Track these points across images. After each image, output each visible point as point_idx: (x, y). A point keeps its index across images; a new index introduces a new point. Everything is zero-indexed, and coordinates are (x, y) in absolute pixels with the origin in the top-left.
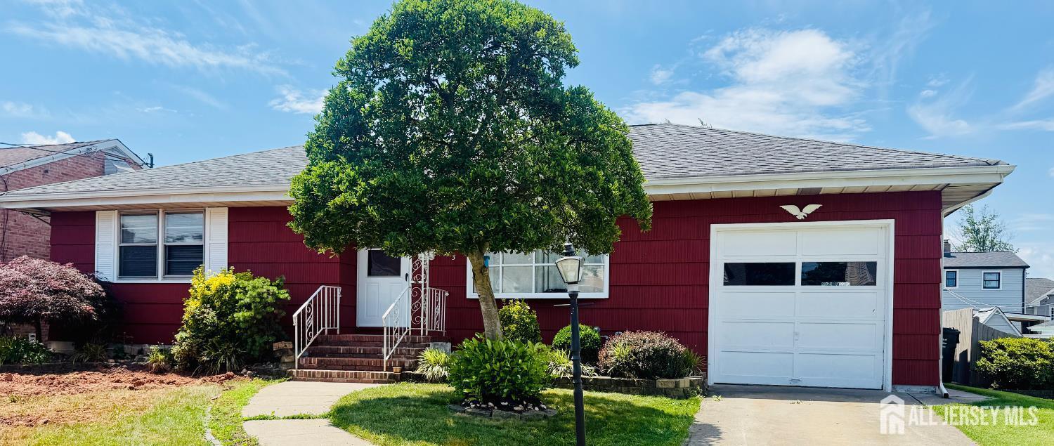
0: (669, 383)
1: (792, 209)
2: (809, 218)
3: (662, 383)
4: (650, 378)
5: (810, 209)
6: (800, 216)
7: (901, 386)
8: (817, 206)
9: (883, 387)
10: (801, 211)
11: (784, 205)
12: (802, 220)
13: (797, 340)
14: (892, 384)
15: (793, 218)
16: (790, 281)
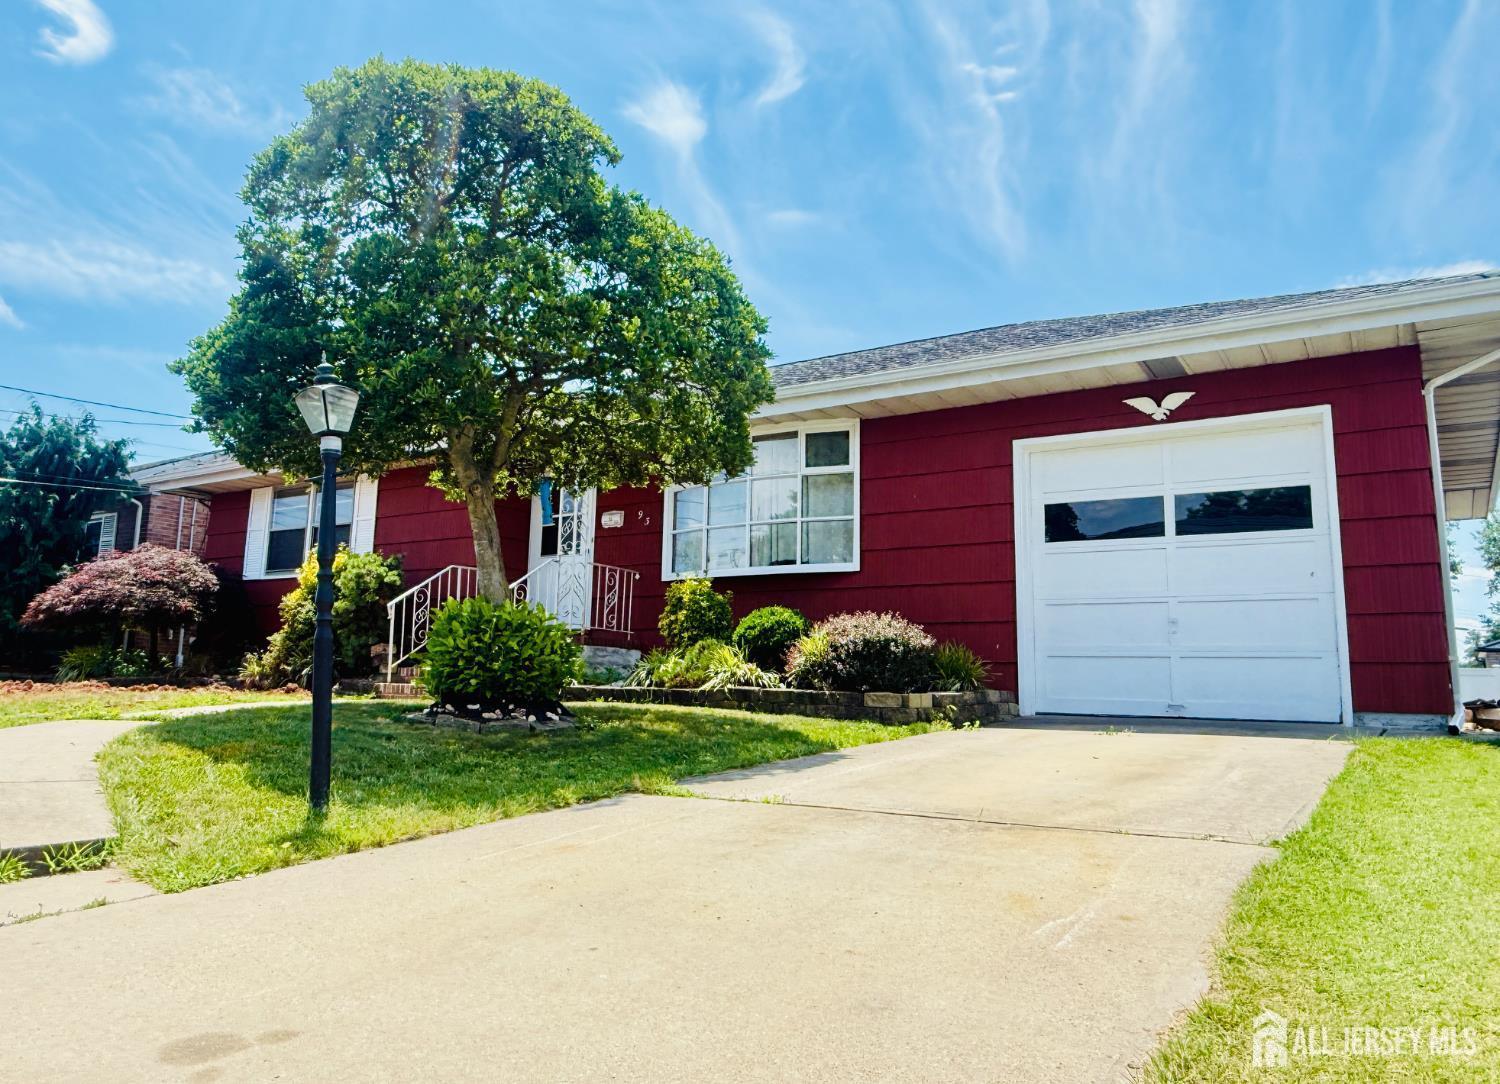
0: (891, 700)
1: (1144, 404)
2: (1174, 416)
3: (872, 699)
4: (854, 689)
5: (1175, 400)
6: (1159, 415)
7: (1374, 716)
8: (1187, 395)
9: (1341, 717)
10: (1159, 405)
11: (1126, 399)
12: (1162, 422)
13: (1174, 633)
14: (1354, 711)
15: (1148, 420)
16: (1157, 530)
